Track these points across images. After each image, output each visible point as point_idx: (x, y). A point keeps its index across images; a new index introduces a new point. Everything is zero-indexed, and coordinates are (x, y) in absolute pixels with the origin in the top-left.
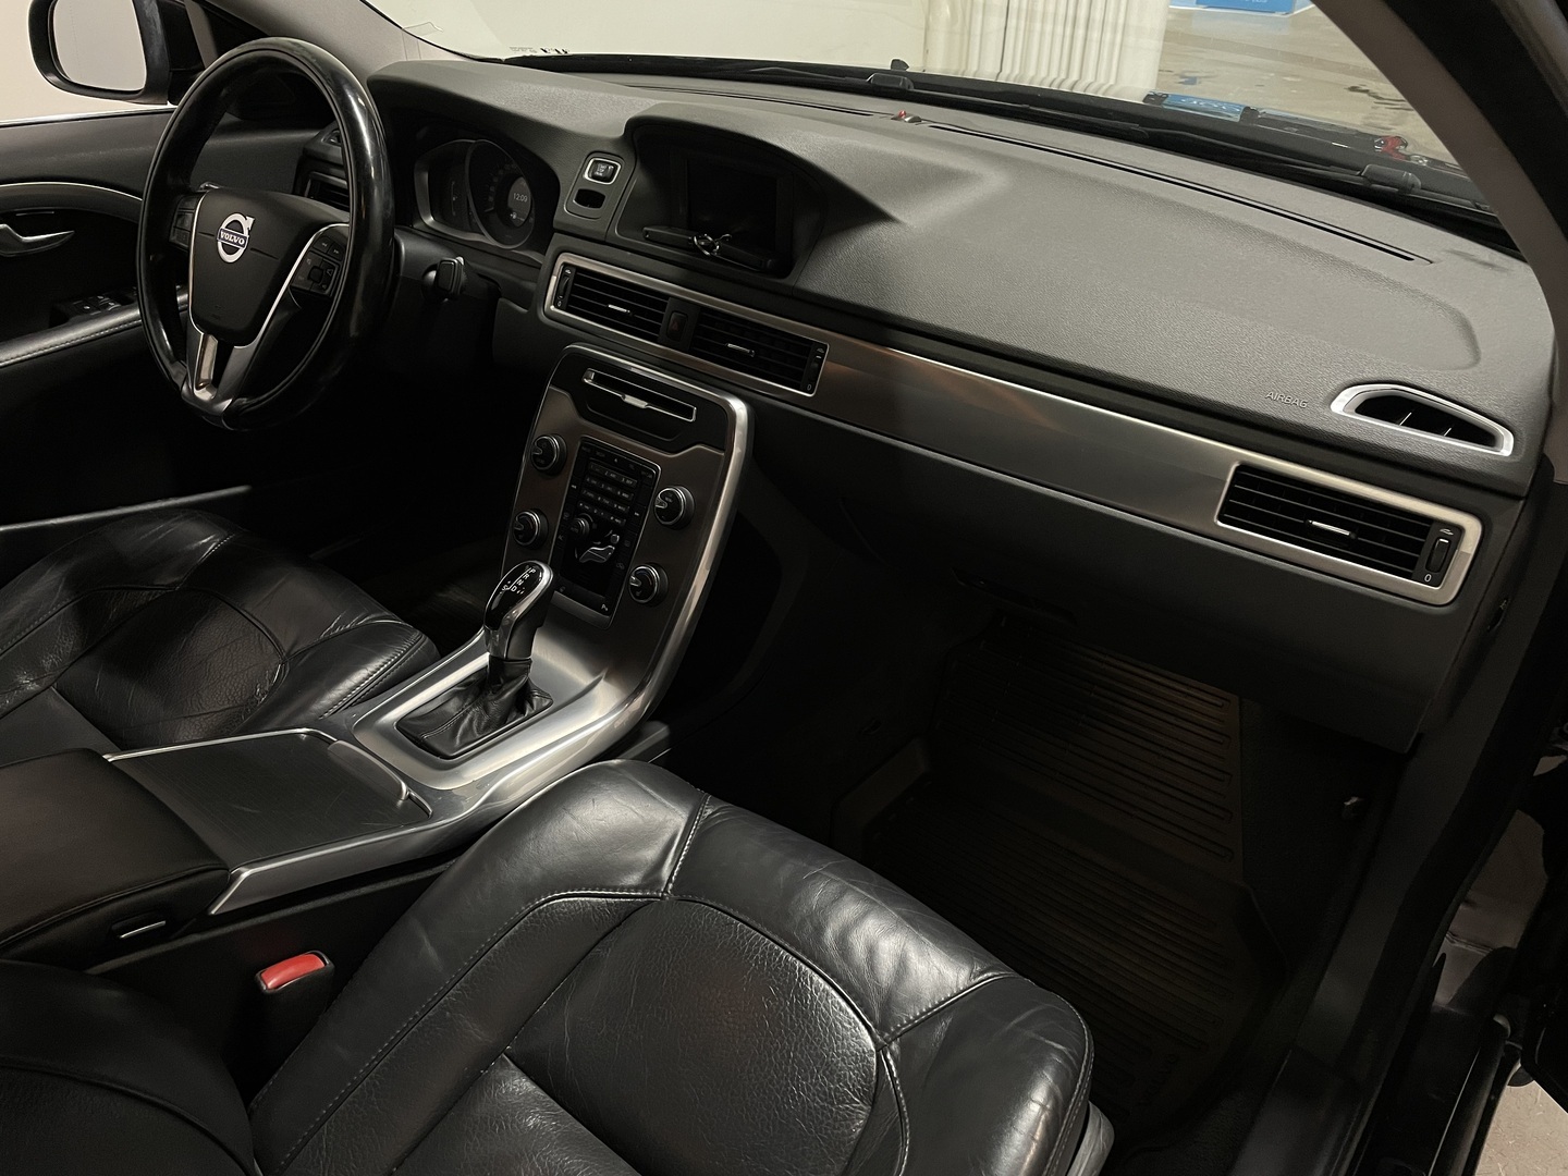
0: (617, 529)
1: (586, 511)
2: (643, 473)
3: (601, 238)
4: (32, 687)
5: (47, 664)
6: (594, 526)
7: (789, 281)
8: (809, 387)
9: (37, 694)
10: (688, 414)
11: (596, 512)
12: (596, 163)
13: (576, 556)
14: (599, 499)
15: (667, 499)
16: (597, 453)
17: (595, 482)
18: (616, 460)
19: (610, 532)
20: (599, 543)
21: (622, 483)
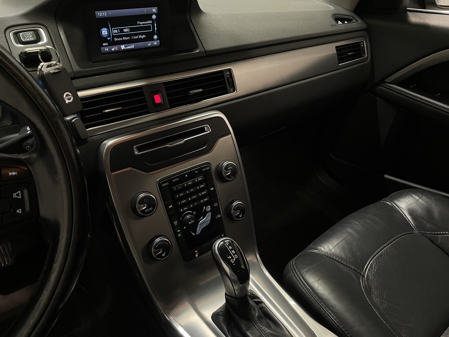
1: (186, 211)
2: (203, 170)
3: (73, 75)
6: (195, 213)
7: (201, 49)
11: (191, 206)
12: (16, 34)
13: (194, 234)
14: (190, 199)
15: (229, 168)
16: (174, 181)
17: (182, 194)
18: (186, 176)
19: (204, 208)
20: (202, 218)
21: (197, 182)
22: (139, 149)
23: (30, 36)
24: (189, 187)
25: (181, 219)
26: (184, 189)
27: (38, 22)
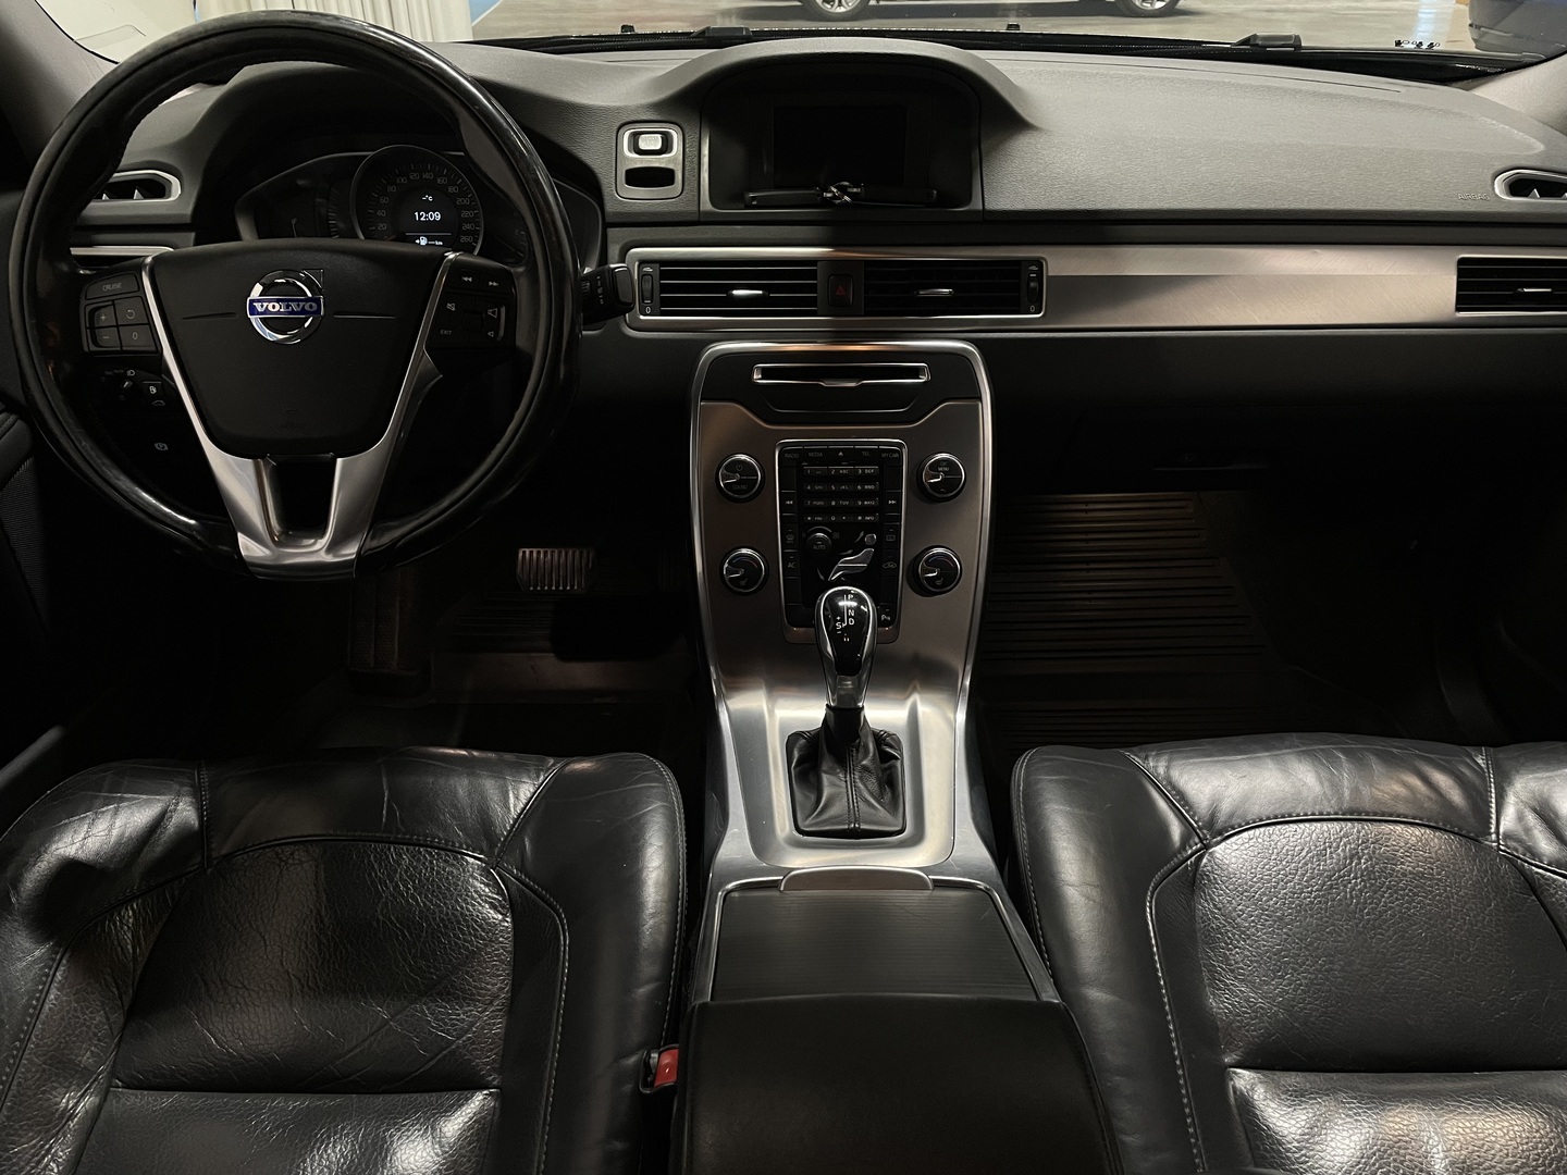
0: (869, 527)
1: (819, 523)
2: (884, 455)
3: (696, 218)
4: (89, 1101)
5: (86, 1059)
6: (836, 536)
7: (976, 205)
8: (1032, 308)
9: (99, 1108)
10: (915, 373)
11: (833, 519)
12: (635, 137)
13: (822, 577)
14: (833, 503)
15: (940, 469)
16: (811, 454)
17: (820, 487)
18: (841, 454)
19: (862, 534)
20: (850, 552)
21: (860, 476)
22: (766, 373)
23: (654, 142)
24: (839, 479)
25: (804, 535)
26: (827, 479)
27: (674, 119)
